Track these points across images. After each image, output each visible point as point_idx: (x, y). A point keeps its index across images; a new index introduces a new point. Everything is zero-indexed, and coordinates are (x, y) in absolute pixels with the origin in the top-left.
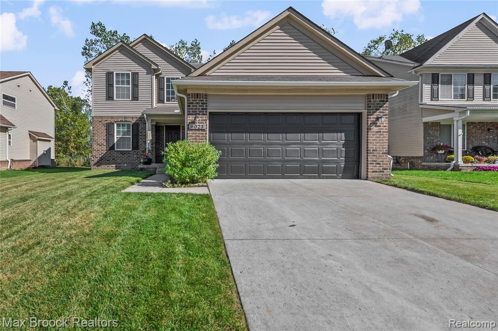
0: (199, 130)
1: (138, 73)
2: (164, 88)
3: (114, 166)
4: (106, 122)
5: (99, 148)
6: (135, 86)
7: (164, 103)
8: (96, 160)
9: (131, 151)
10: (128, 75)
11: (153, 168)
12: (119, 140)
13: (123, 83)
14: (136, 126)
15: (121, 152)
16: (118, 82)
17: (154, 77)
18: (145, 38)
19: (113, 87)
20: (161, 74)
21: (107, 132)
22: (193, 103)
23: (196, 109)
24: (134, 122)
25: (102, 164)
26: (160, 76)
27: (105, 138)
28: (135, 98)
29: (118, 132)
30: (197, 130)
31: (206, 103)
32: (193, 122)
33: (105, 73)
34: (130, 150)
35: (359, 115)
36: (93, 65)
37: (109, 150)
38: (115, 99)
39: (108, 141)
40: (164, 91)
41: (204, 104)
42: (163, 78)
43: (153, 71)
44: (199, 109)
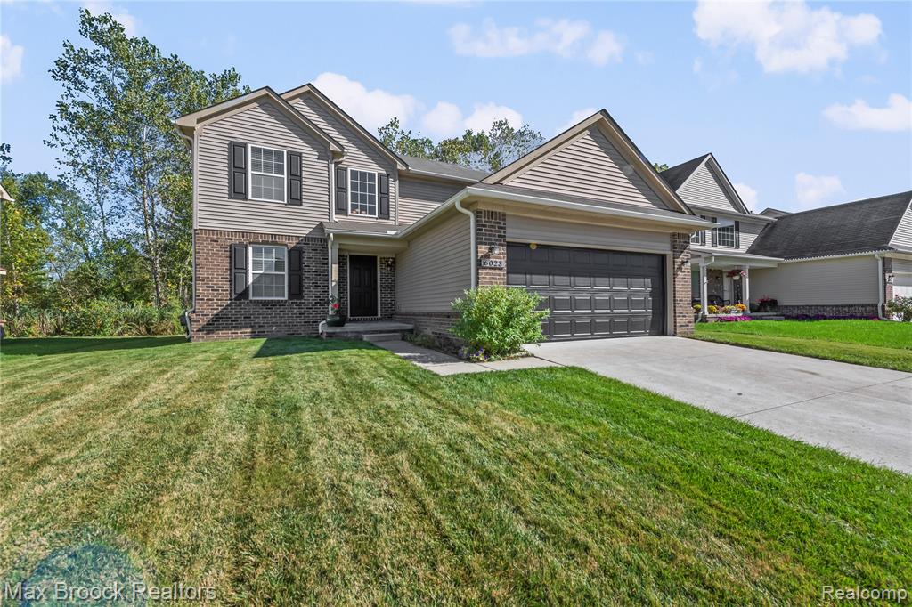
0: (495, 268)
1: (301, 153)
2: (346, 188)
3: (249, 330)
4: (229, 242)
5: (211, 294)
6: (296, 177)
7: (346, 215)
8: (204, 321)
9: (286, 301)
10: (279, 155)
11: (352, 332)
12: (258, 279)
13: (268, 168)
14: (296, 254)
15: (265, 303)
16: (256, 166)
17: (333, 165)
18: (309, 92)
19: (246, 173)
20: (340, 162)
21: (230, 263)
22: (485, 226)
23: (490, 235)
24: (292, 245)
25: (218, 329)
26: (340, 165)
27: (227, 274)
28: (295, 199)
29: (257, 265)
30: (492, 268)
31: (504, 228)
32: (487, 256)
33: (228, 142)
34: (282, 299)
35: (663, 257)
36: (199, 121)
37: (235, 299)
38: (250, 197)
39: (233, 280)
40: (346, 193)
41: (502, 228)
42: (346, 170)
43: (331, 154)
44: (495, 236)
